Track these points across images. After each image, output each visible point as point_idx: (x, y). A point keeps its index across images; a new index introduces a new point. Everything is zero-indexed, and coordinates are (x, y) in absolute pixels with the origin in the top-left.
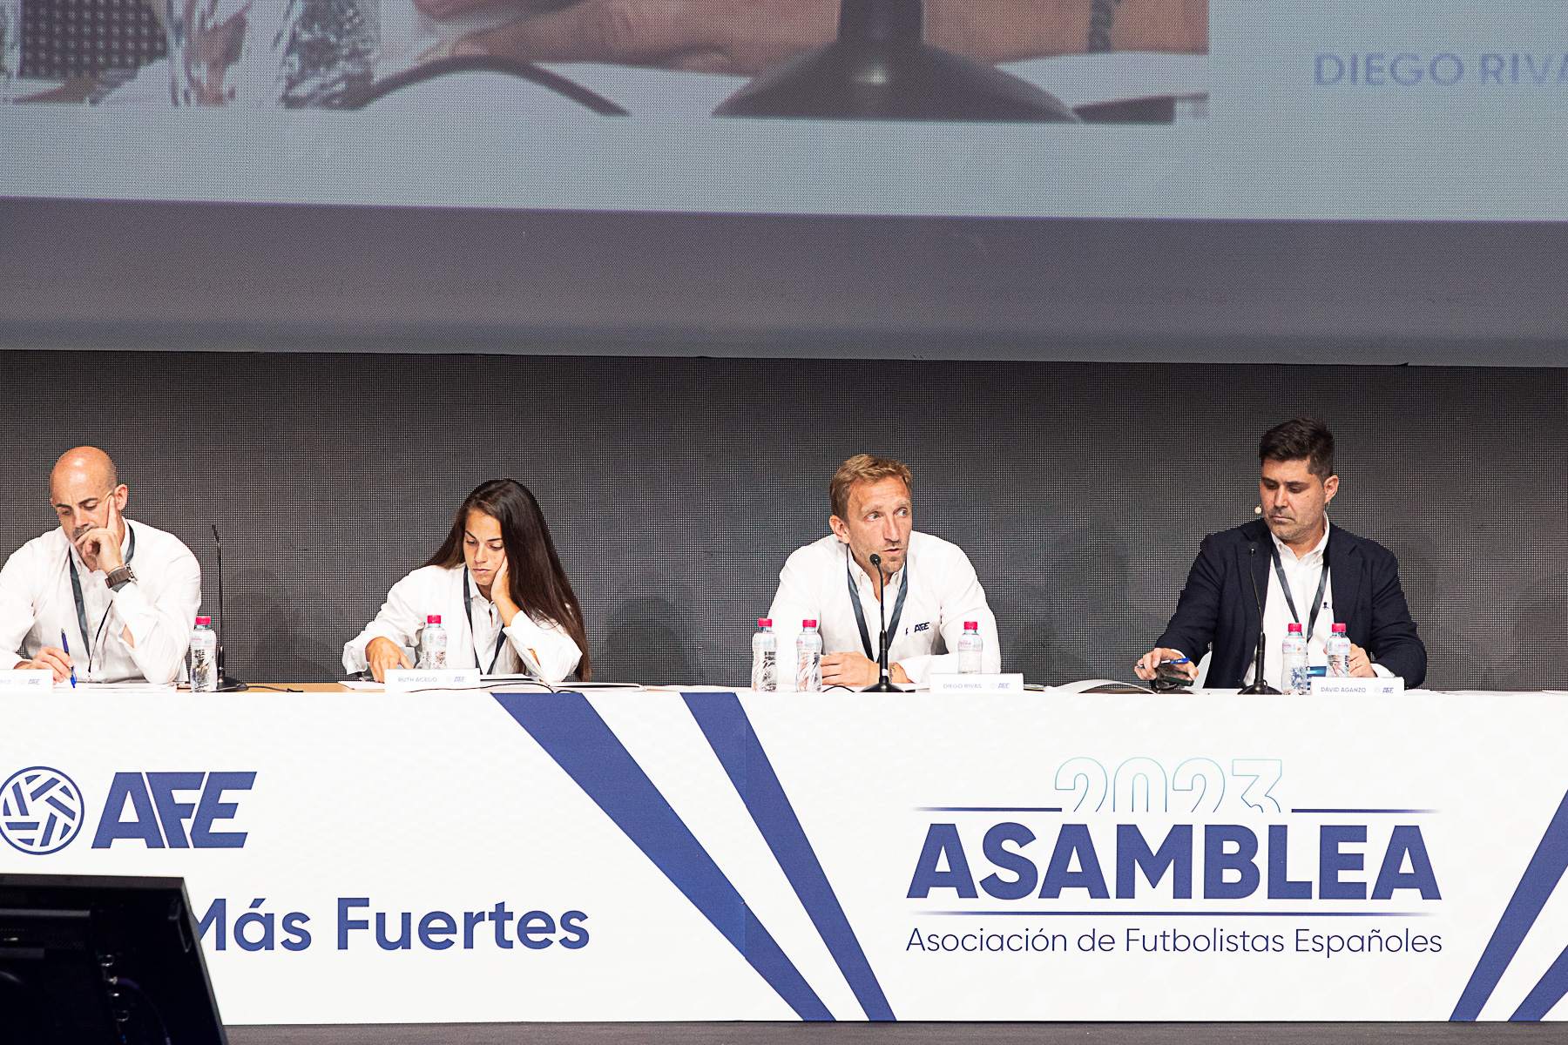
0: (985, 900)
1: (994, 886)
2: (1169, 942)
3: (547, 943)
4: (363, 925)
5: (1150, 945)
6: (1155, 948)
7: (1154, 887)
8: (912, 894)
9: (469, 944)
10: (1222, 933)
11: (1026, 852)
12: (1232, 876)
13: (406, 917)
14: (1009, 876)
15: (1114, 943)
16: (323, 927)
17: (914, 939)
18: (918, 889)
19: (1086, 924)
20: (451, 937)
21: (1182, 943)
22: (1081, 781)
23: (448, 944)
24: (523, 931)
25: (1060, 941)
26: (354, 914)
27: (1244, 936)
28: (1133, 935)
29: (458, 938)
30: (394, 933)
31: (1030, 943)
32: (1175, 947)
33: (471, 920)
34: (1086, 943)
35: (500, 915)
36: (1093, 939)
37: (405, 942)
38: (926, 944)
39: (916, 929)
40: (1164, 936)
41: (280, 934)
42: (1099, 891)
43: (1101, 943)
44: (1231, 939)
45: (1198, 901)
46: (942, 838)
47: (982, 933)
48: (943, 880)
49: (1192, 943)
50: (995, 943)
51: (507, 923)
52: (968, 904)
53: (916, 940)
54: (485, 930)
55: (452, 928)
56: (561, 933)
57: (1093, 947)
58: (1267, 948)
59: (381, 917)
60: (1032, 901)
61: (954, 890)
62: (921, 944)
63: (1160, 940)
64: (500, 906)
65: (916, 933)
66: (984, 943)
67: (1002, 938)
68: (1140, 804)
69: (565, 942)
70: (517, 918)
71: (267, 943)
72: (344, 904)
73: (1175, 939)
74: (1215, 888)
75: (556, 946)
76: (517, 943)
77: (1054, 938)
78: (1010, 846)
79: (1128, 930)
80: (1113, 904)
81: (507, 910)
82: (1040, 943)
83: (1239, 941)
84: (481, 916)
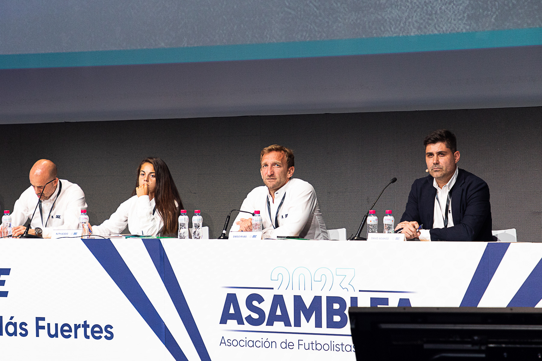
0: (247, 326)
1: (250, 320)
2: (314, 346)
3: (100, 337)
4: (43, 328)
5: (307, 348)
6: (309, 349)
7: (308, 322)
8: (221, 322)
9: (76, 337)
10: (334, 343)
11: (261, 306)
12: (337, 318)
13: (56, 325)
14: (255, 316)
15: (293, 346)
16: (31, 328)
17: (223, 342)
18: (223, 321)
19: (284, 337)
20: (70, 333)
21: (319, 347)
22: (280, 276)
23: (69, 336)
24: (93, 332)
25: (274, 344)
26: (41, 323)
27: (342, 345)
28: (301, 342)
29: (73, 334)
30: (53, 332)
31: (263, 345)
32: (316, 348)
33: (77, 327)
34: (284, 345)
35: (86, 326)
36: (286, 344)
37: (56, 335)
38: (227, 343)
39: (223, 337)
40: (312, 343)
41: (19, 331)
42: (288, 324)
43: (289, 345)
44: (337, 346)
45: (324, 329)
46: (231, 299)
47: (246, 339)
48: (232, 317)
49: (322, 347)
50: (251, 344)
51: (88, 329)
52: (241, 327)
53: (223, 341)
54: (81, 331)
55: (70, 331)
56: (104, 334)
57: (286, 347)
58: (351, 350)
59: (49, 325)
60: (264, 327)
61: (236, 321)
62: (225, 343)
63: (311, 345)
64: (85, 322)
65: (223, 338)
66: (247, 344)
67: (253, 342)
68: (302, 287)
69: (106, 337)
70: (91, 327)
71: (15, 333)
72: (38, 319)
73: (316, 345)
74: (331, 324)
75: (103, 338)
76: (91, 337)
77: (272, 343)
78: (255, 303)
79: (299, 340)
80: (293, 329)
81: (87, 324)
82: (267, 344)
83: (340, 347)
84: (79, 326)
